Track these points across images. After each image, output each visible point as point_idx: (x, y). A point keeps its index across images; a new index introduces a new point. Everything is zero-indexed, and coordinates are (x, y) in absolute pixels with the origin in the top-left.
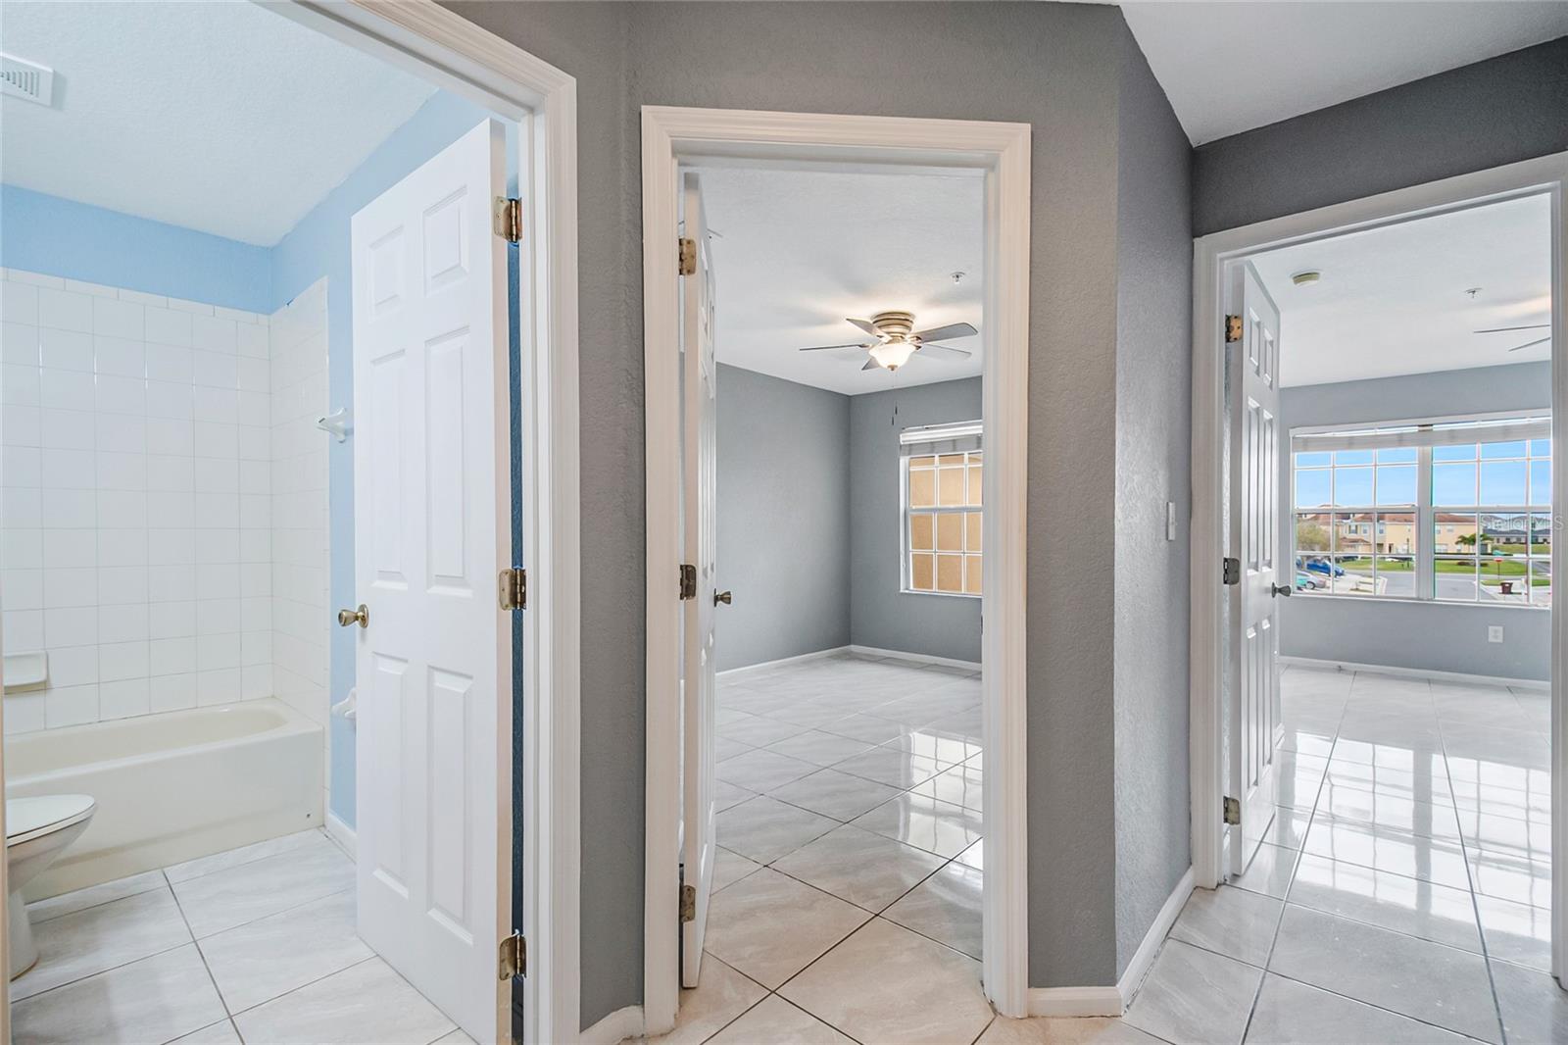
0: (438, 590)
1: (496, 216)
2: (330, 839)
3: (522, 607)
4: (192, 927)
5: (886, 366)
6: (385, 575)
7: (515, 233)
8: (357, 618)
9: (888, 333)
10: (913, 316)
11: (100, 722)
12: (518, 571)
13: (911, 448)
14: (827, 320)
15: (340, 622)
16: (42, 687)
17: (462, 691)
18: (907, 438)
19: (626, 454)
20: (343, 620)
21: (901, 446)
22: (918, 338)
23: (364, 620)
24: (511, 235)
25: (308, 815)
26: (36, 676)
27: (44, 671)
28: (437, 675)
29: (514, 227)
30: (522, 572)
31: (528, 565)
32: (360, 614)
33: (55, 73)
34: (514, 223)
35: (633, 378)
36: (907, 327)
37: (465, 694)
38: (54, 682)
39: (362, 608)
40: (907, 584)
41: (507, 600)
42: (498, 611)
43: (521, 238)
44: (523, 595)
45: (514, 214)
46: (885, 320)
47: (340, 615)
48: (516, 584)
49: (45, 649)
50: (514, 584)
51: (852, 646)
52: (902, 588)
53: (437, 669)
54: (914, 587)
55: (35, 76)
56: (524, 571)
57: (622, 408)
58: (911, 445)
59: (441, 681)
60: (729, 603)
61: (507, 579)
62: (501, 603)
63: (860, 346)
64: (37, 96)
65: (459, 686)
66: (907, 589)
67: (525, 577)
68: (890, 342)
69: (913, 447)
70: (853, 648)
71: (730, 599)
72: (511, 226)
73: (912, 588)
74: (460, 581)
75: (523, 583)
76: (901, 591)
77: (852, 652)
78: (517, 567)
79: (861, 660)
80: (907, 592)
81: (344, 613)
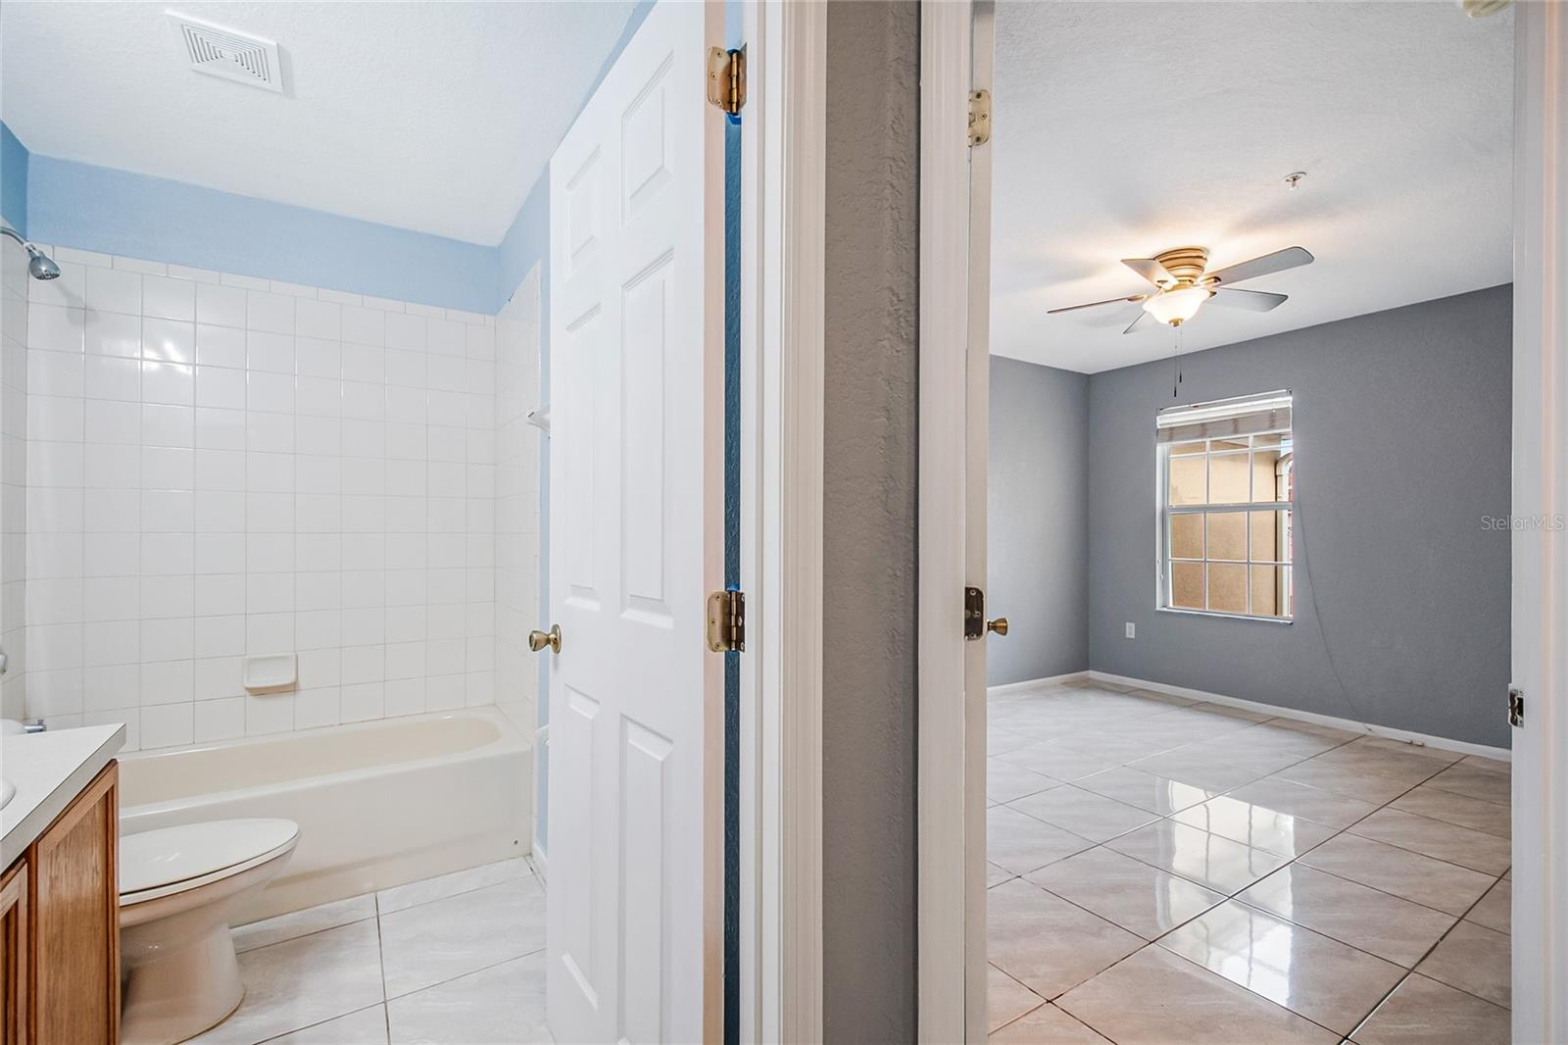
0: (631, 614)
1: (711, 76)
2: (534, 874)
3: (738, 647)
4: (386, 980)
5: (1167, 323)
6: (578, 590)
7: (735, 100)
8: (548, 641)
9: (1176, 277)
10: (1208, 251)
11: (341, 724)
12: (734, 594)
13: (1172, 433)
14: (1085, 271)
15: (531, 645)
16: (292, 688)
17: (661, 759)
18: (1164, 420)
19: (888, 419)
20: (535, 645)
21: (1158, 430)
22: (1217, 279)
23: (556, 643)
24: (730, 103)
25: (516, 842)
26: (286, 679)
27: (294, 673)
28: (631, 728)
29: (735, 91)
30: (740, 596)
31: (747, 586)
32: (552, 636)
33: (278, 45)
34: (734, 86)
35: (900, 301)
36: (1200, 267)
37: (663, 762)
38: (302, 684)
39: (555, 628)
40: (1165, 599)
41: (718, 638)
42: (705, 654)
43: (744, 103)
44: (741, 630)
45: (735, 73)
46: (1170, 258)
47: (531, 637)
48: (730, 614)
49: (295, 651)
50: (727, 614)
51: (1090, 672)
52: (1158, 604)
53: (631, 720)
54: (1174, 604)
55: (262, 52)
56: (741, 591)
57: (884, 347)
58: (1171, 429)
59: (636, 739)
60: (1005, 634)
61: (718, 606)
62: (711, 643)
63: (1129, 300)
64: (270, 82)
65: (657, 752)
66: (1165, 606)
67: (743, 603)
68: (1174, 288)
69: (1175, 432)
70: (1094, 675)
71: (1006, 627)
72: (731, 89)
73: (1171, 605)
74: (659, 605)
75: (741, 613)
76: (1158, 609)
77: (1090, 679)
78: (733, 588)
79: (1105, 690)
80: (1165, 609)
81: (535, 635)
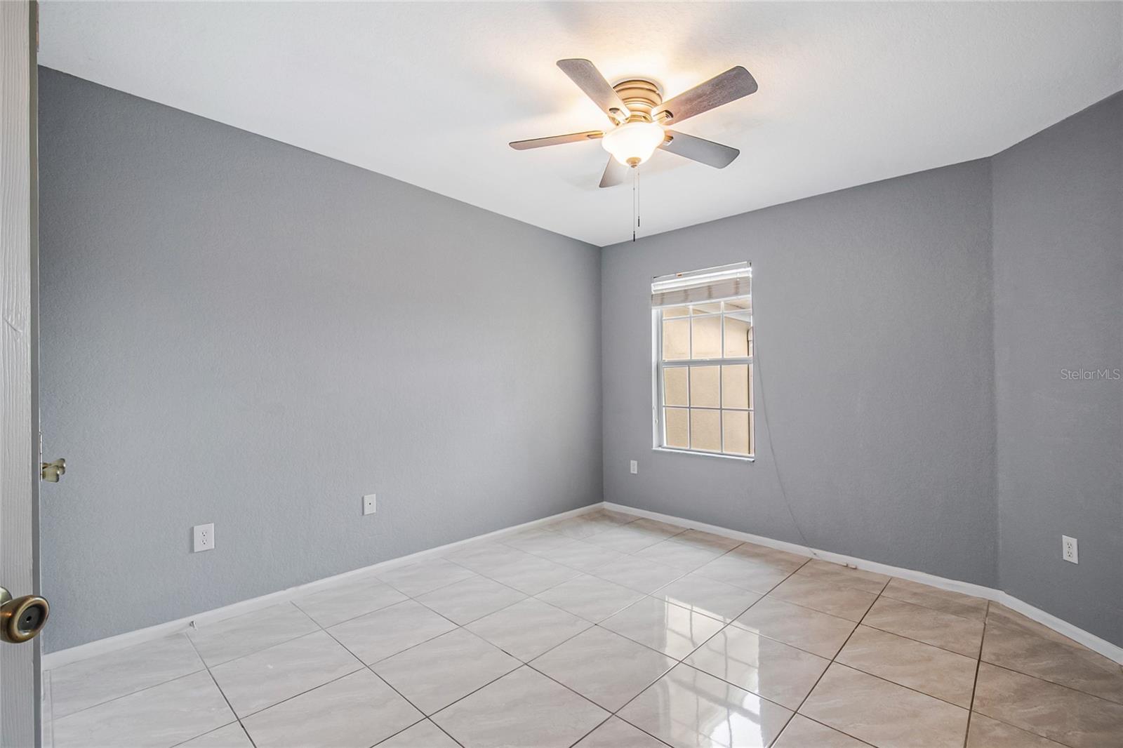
5: (625, 162)
9: (630, 110)
10: (660, 87)
13: (663, 298)
18: (658, 287)
21: (652, 295)
22: (669, 114)
36: (652, 101)
40: (660, 440)
46: (624, 89)
51: (605, 503)
52: (654, 446)
54: (667, 444)
58: (663, 294)
66: (660, 446)
68: (628, 121)
69: (665, 296)
70: (607, 505)
73: (665, 445)
76: (654, 448)
77: (604, 509)
80: (660, 449)
